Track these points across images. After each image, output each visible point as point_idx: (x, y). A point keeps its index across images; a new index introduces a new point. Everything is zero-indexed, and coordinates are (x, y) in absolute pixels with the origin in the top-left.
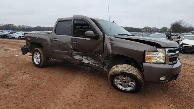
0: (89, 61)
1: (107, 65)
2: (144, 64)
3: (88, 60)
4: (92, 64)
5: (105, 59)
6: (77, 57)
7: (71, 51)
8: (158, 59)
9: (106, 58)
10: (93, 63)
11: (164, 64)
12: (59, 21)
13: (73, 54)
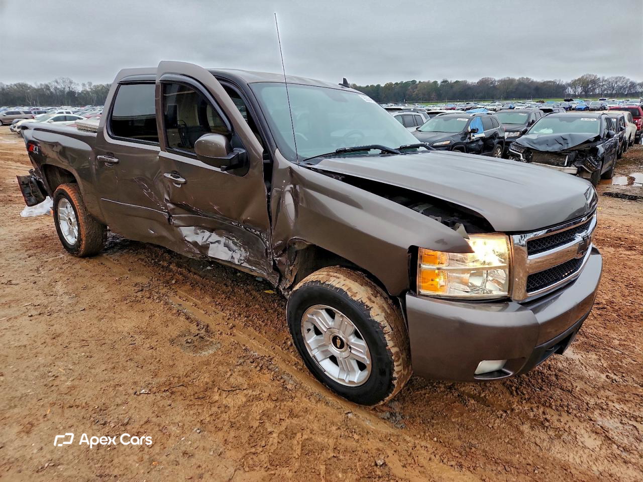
0: (230, 253)
1: (288, 276)
2: (409, 298)
3: (230, 249)
4: (245, 264)
5: (280, 256)
6: (190, 234)
7: (166, 207)
8: (477, 282)
9: (284, 251)
10: (248, 260)
11: (503, 301)
12: (121, 84)
13: (176, 222)
